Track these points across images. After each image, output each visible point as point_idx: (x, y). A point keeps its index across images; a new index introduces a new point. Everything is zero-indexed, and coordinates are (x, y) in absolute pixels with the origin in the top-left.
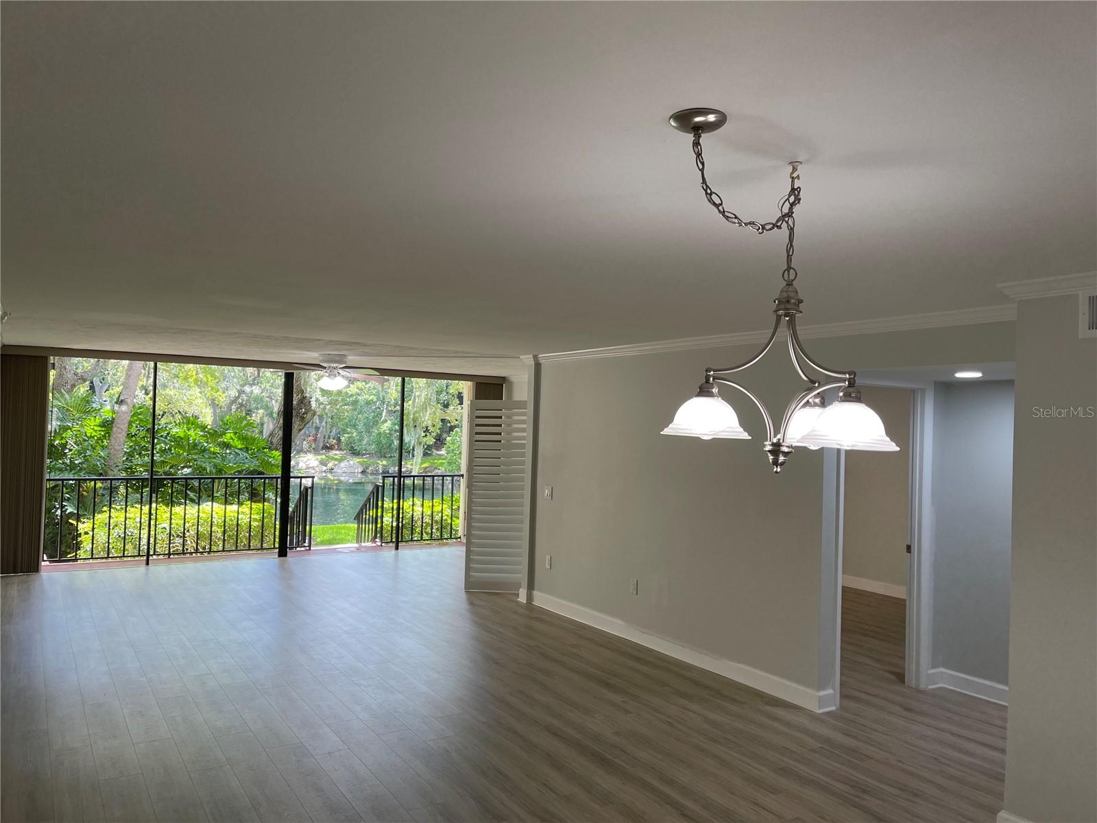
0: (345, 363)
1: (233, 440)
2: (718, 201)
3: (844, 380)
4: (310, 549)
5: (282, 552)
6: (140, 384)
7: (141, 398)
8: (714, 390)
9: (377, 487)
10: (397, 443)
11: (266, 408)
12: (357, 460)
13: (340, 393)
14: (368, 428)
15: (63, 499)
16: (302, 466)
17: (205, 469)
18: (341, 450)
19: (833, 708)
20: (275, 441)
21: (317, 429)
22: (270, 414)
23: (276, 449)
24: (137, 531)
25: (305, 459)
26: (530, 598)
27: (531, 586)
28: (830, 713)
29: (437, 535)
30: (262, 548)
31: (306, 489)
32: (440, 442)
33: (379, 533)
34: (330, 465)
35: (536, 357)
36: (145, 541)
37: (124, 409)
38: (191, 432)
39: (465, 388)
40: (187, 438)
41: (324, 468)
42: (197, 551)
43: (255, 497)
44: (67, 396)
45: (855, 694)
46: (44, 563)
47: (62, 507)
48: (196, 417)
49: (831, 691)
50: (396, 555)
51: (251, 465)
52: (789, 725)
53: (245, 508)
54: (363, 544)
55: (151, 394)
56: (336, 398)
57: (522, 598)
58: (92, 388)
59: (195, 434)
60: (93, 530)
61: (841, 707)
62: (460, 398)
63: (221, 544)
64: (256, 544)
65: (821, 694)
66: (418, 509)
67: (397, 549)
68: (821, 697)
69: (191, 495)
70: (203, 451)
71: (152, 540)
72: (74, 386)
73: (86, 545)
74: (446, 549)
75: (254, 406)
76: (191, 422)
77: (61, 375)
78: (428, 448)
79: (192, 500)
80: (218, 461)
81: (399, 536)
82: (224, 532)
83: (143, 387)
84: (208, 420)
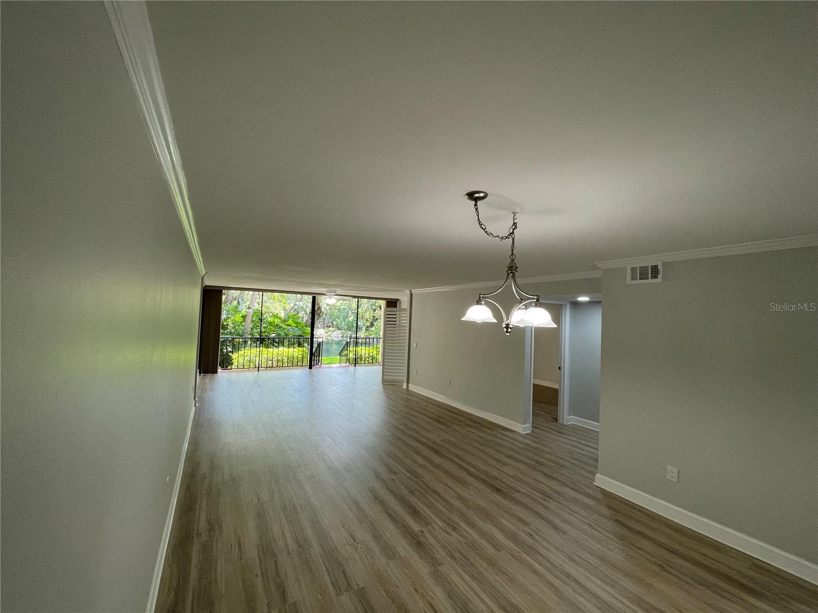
0: (336, 293)
1: (292, 323)
2: (484, 228)
3: (535, 299)
4: (321, 366)
5: (310, 367)
6: (257, 301)
7: (257, 307)
8: (483, 303)
9: (348, 342)
10: (355, 325)
11: (305, 311)
12: (340, 331)
13: (333, 305)
14: (344, 319)
15: (227, 345)
16: (318, 334)
17: (281, 334)
18: (334, 328)
19: (529, 432)
20: (308, 324)
21: (324, 319)
22: (306, 314)
23: (309, 327)
24: (254, 358)
25: (319, 331)
26: (408, 386)
27: (408, 382)
28: (528, 434)
29: (371, 361)
30: (302, 366)
31: (320, 343)
32: (372, 325)
33: (348, 360)
34: (329, 333)
35: (410, 291)
36: (257, 362)
37: (250, 310)
38: (276, 320)
39: (383, 303)
40: (274, 322)
41: (327, 335)
42: (277, 366)
43: (300, 345)
44: (229, 305)
45: (538, 426)
46: (220, 370)
47: (227, 348)
48: (278, 314)
49: (528, 425)
50: (355, 369)
51: (299, 333)
52: (511, 438)
53: (296, 350)
54: (342, 365)
55: (261, 305)
56: (332, 307)
57: (405, 387)
58: (238, 302)
59: (277, 321)
60: (237, 358)
61: (532, 431)
62: (380, 308)
63: (286, 364)
64: (300, 364)
65: (524, 426)
66: (363, 351)
67: (355, 366)
68: (524, 427)
69: (275, 344)
70: (280, 327)
71: (260, 362)
72: (232, 302)
73: (235, 363)
74: (374, 367)
75: (300, 310)
76: (276, 316)
77: (227, 298)
78: (368, 327)
79: (276, 347)
80: (286, 331)
81: (356, 362)
82: (288, 359)
83: (258, 302)
84: (282, 315)
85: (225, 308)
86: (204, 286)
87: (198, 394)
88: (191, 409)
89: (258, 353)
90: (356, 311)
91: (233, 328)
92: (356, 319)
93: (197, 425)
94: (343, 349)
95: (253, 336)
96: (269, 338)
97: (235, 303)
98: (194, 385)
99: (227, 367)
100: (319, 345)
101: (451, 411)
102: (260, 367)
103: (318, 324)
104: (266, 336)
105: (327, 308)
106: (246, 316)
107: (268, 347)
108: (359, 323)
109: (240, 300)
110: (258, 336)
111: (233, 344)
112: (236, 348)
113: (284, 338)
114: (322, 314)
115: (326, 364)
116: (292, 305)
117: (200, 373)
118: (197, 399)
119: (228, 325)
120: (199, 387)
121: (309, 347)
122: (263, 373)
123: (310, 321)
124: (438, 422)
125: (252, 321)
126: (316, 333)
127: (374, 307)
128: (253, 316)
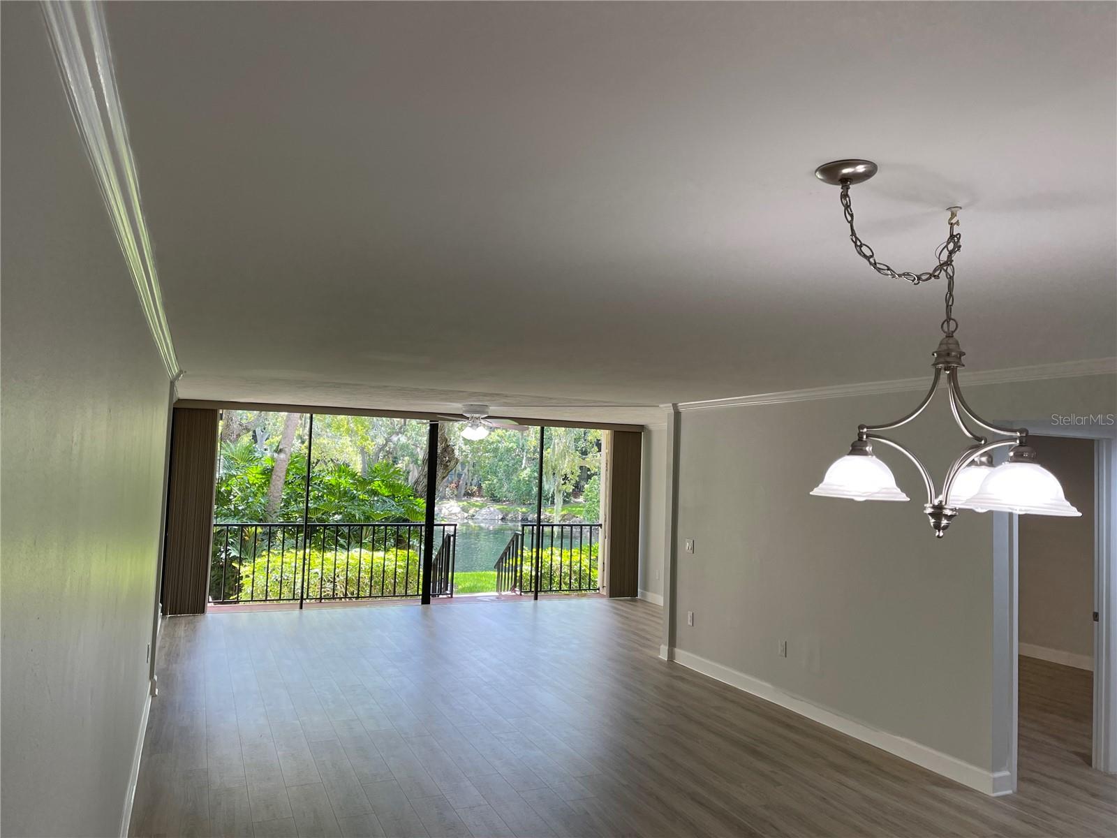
0: (487, 413)
1: (381, 487)
2: (868, 253)
3: (1014, 439)
4: (452, 597)
5: (426, 601)
6: (297, 432)
7: (298, 447)
8: (869, 449)
9: (517, 535)
10: (535, 490)
11: (412, 455)
12: (497, 507)
13: (481, 441)
14: (508, 475)
15: (227, 544)
16: (445, 512)
17: (354, 516)
18: (482, 496)
19: (1009, 792)
20: (419, 488)
21: (460, 475)
22: (416, 462)
23: (421, 497)
24: (292, 576)
25: (447, 506)
26: (671, 655)
27: (672, 643)
28: (1004, 798)
29: (575, 585)
30: (406, 595)
31: (449, 537)
32: (578, 490)
33: (518, 582)
34: (471, 512)
35: (675, 406)
36: (299, 585)
37: (282, 456)
38: (342, 480)
39: (604, 436)
40: (339, 485)
41: (466, 515)
42: (346, 596)
43: (400, 543)
44: (232, 446)
45: (1035, 776)
46: (210, 605)
47: (227, 551)
48: (348, 465)
49: (1007, 773)
50: (535, 607)
51: (397, 512)
52: (959, 808)
53: (391, 555)
54: (503, 593)
55: (307, 443)
56: (476, 446)
57: (664, 656)
58: (254, 437)
59: (345, 483)
60: (254, 574)
61: (1019, 791)
62: (599, 445)
63: (368, 589)
64: (400, 590)
65: (997, 775)
66: (557, 558)
67: (536, 598)
68: (994, 779)
69: (342, 541)
70: (354, 498)
71: (305, 584)
72: (239, 436)
73: (247, 588)
74: (584, 601)
75: (400, 453)
76: (343, 469)
77: (227, 426)
78: (568, 495)
79: (342, 546)
80: (366, 508)
81: (538, 585)
82: (371, 578)
83: (300, 437)
84: (358, 467)
85: (223, 452)
86: (174, 401)
87: (160, 662)
88: (142, 702)
89: (300, 563)
90: (538, 456)
91: (243, 500)
92: (536, 475)
93: (158, 742)
94: (505, 554)
95: (289, 518)
96: (325, 526)
97: (246, 439)
98: (150, 643)
99: (227, 595)
100: (447, 541)
101: (788, 727)
102: (305, 597)
103: (443, 487)
104: (318, 519)
105: (466, 448)
106: (272, 470)
107: (323, 549)
108: (546, 486)
109: (258, 431)
110: (300, 521)
111: (242, 539)
112: (250, 550)
113: (362, 526)
114: (453, 463)
115: (463, 590)
116: (381, 441)
117: (164, 613)
118: (156, 678)
119: (229, 492)
120: (162, 648)
121: (423, 547)
122: (313, 613)
123: (426, 481)
124: (755, 753)
125: (287, 483)
126: (440, 510)
127: (581, 444)
128: (288, 471)
